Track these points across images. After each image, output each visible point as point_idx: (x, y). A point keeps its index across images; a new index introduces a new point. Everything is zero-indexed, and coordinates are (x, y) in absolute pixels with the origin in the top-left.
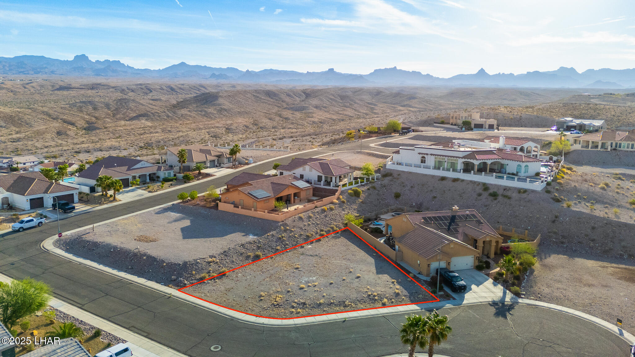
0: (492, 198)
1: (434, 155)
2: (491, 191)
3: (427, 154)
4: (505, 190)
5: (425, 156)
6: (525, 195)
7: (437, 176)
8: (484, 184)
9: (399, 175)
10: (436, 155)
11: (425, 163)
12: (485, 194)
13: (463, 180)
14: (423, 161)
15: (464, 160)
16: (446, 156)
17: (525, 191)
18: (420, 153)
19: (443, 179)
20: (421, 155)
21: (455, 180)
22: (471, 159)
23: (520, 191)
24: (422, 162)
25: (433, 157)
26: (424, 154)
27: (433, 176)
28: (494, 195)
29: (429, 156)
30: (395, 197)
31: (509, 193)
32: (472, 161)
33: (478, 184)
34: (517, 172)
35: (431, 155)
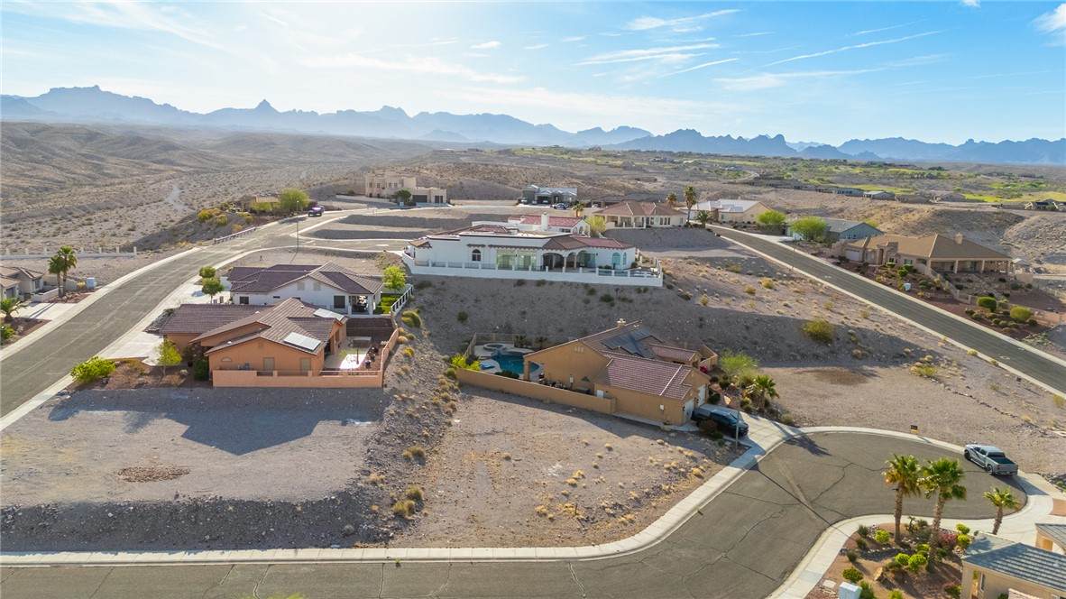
0: (605, 304)
1: (495, 246)
2: (600, 294)
3: (483, 246)
4: (617, 290)
5: (480, 249)
6: (647, 296)
7: (511, 280)
8: (586, 286)
9: (443, 283)
10: (499, 246)
11: (479, 260)
12: (594, 300)
13: (552, 283)
14: (476, 256)
15: (546, 252)
16: (515, 247)
17: (646, 289)
18: (469, 245)
19: (521, 283)
20: (472, 249)
21: (541, 283)
22: (557, 249)
23: (639, 290)
24: (474, 259)
25: (494, 250)
26: (479, 246)
27: (501, 281)
28: (607, 299)
29: (487, 248)
30: (459, 320)
31: (627, 295)
32: (558, 252)
33: (577, 285)
34: (614, 264)
35: (491, 246)
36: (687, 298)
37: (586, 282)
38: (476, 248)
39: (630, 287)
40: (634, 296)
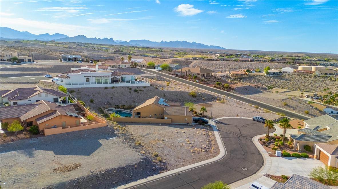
0: (136, 92)
1: (94, 76)
2: (133, 89)
5: (89, 77)
6: (147, 89)
7: (104, 87)
8: (128, 87)
10: (96, 76)
11: (89, 81)
12: (132, 92)
13: (116, 87)
15: (112, 77)
16: (102, 76)
19: (106, 88)
20: (86, 77)
21: (113, 87)
22: (115, 76)
23: (144, 87)
24: (87, 81)
25: (94, 78)
27: (100, 88)
28: (136, 91)
31: (141, 89)
32: (117, 77)
33: (125, 87)
35: (93, 76)
36: (157, 88)
37: (127, 86)
38: (88, 77)
39: (141, 86)
40: (143, 89)
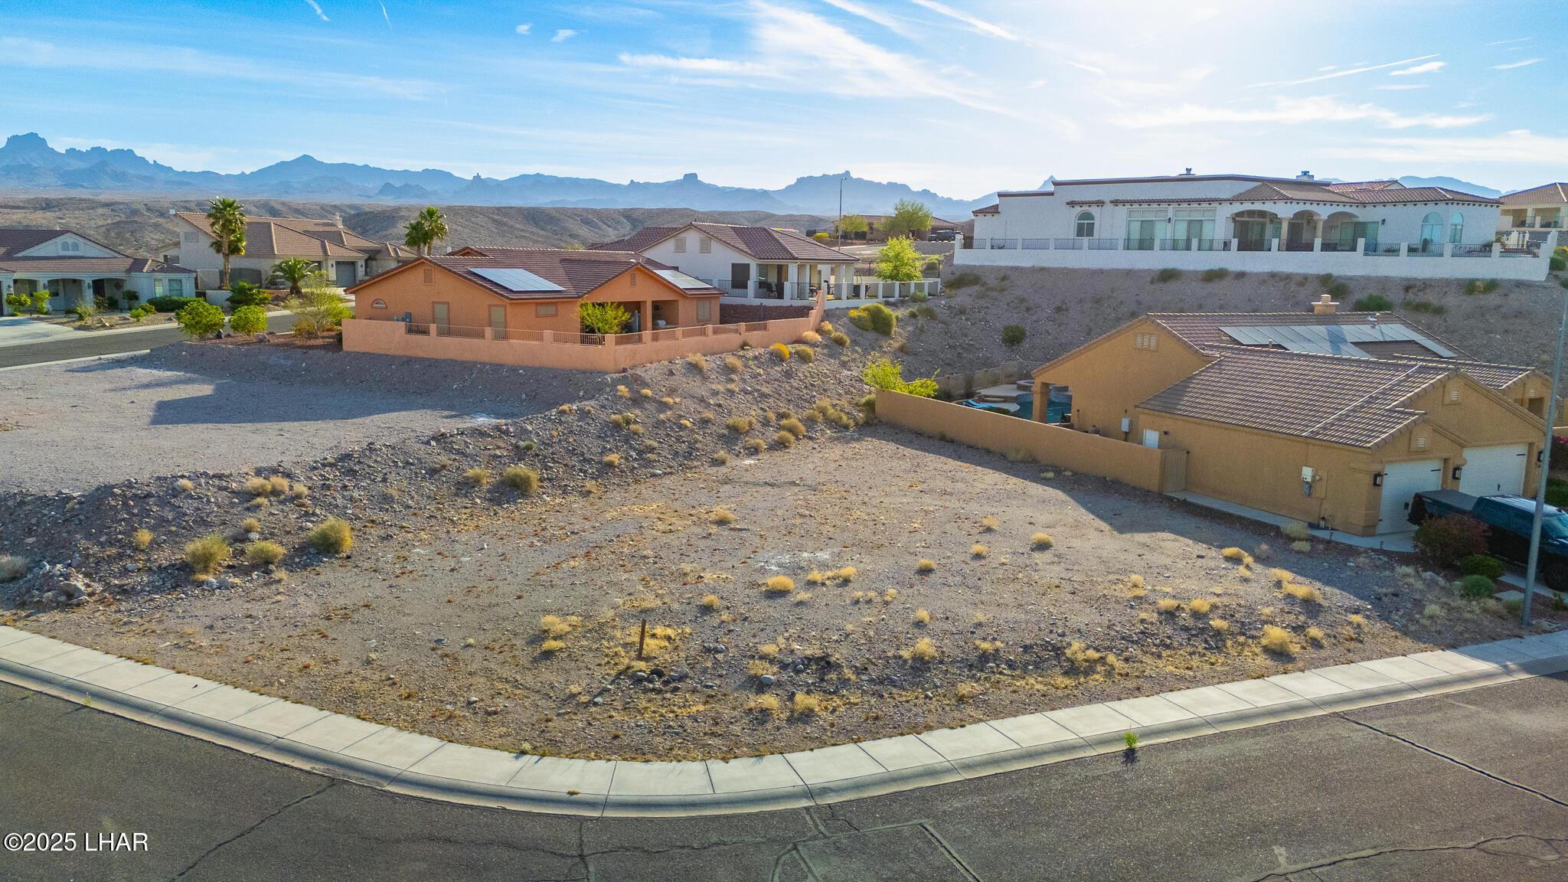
1: (1124, 202)
2: (1360, 295)
3: (1100, 203)
4: (1407, 289)
5: (1094, 210)
6: (1492, 299)
7: (1149, 271)
9: (1004, 278)
10: (1131, 202)
11: (1090, 233)
13: (1241, 275)
14: (1085, 229)
15: (1238, 207)
16: (1169, 202)
17: (1492, 285)
18: (1072, 204)
19: (1168, 276)
20: (1078, 209)
21: (1214, 276)
22: (1264, 201)
23: (1469, 287)
24: (1080, 231)
25: (1122, 211)
26: (1090, 203)
27: (1129, 273)
29: (1109, 207)
30: (1004, 341)
31: (1431, 297)
32: (1268, 207)
34: (1425, 242)
35: (1116, 202)
37: (1322, 272)
38: (1085, 208)
39: (1447, 282)
40: (1452, 301)
